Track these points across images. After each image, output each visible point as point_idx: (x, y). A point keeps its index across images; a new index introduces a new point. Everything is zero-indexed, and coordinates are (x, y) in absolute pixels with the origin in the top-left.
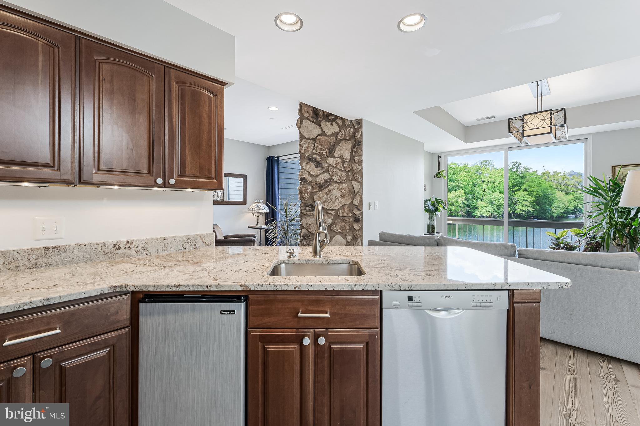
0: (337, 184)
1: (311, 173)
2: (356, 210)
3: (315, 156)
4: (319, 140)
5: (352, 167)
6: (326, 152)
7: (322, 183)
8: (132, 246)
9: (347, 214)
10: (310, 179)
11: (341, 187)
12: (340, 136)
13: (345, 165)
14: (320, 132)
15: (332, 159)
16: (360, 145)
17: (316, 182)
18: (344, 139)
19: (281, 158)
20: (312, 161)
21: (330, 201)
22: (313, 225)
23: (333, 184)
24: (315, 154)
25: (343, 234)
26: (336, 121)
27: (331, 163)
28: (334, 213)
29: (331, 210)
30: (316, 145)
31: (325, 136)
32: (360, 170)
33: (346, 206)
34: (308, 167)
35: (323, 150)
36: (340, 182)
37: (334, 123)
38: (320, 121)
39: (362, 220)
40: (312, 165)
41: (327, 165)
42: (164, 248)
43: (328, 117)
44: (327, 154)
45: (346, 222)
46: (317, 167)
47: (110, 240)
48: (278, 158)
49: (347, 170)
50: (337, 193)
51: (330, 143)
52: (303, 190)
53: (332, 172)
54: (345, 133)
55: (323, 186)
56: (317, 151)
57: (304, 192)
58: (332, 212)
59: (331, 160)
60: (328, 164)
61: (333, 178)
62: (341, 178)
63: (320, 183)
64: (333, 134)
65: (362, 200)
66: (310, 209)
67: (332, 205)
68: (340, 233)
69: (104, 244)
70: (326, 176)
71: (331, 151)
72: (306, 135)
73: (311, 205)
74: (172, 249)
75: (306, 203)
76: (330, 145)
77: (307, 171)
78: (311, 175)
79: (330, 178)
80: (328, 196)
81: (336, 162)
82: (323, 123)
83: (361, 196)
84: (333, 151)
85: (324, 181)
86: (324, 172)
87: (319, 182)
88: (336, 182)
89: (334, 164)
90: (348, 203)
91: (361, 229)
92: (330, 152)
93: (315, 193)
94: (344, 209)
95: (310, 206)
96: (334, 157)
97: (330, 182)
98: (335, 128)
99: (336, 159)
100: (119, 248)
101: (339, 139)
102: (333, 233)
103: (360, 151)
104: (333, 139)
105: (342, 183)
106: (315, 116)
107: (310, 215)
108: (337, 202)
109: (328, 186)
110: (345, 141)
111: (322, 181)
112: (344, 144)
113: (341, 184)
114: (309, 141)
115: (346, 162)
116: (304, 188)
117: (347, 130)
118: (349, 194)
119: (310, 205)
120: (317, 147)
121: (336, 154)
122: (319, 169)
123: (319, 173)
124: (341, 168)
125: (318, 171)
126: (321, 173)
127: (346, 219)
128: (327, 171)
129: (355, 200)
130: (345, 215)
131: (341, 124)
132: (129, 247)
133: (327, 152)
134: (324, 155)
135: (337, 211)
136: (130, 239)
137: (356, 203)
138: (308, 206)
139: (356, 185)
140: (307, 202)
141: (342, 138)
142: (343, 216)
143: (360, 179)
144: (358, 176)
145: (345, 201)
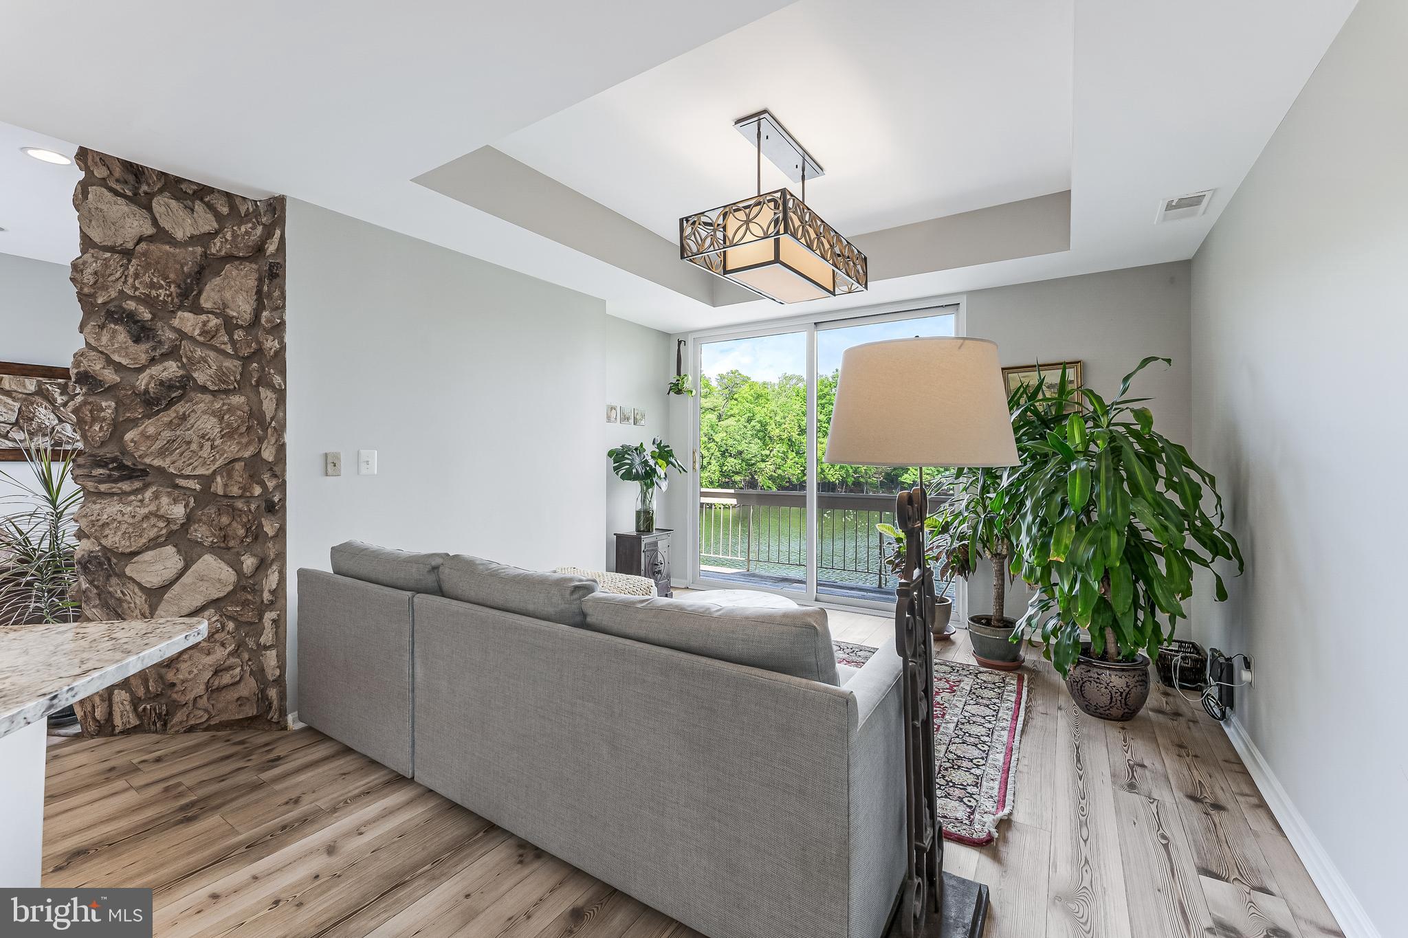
0: (208, 397)
1: (116, 358)
2: (268, 474)
3: (131, 305)
4: (145, 254)
5: (259, 343)
6: (171, 293)
7: (151, 390)
9: (244, 489)
10: (110, 376)
11: (217, 405)
12: (216, 247)
13: (236, 337)
14: (149, 230)
15: (190, 315)
16: (277, 275)
17: (133, 387)
18: (230, 258)
20: (120, 321)
21: (184, 447)
22: (116, 524)
23: (192, 394)
24: (130, 298)
25: (232, 550)
26: (206, 200)
27: (187, 329)
28: (198, 487)
29: (188, 477)
30: (132, 271)
31: (169, 243)
32: (276, 353)
33: (239, 466)
34: (106, 340)
35: (161, 287)
36: (216, 388)
37: (199, 206)
38: (150, 196)
39: (284, 507)
40: (121, 333)
41: (171, 335)
43: (173, 185)
44: (173, 299)
45: (234, 512)
46: (137, 341)
49: (245, 352)
50: (209, 425)
51: (182, 267)
52: (86, 413)
53: (189, 359)
54: (234, 235)
55: (157, 401)
56: (136, 289)
57: (88, 419)
58: (192, 484)
59: (187, 321)
60: (178, 331)
61: (195, 375)
62: (221, 376)
63: (146, 391)
64: (193, 240)
65: (284, 445)
66: (110, 476)
67: (191, 461)
68: (212, 549)
70: (170, 369)
71: (189, 296)
72: (96, 236)
73: (114, 460)
75: (94, 456)
76: (183, 272)
77: (102, 353)
78: (119, 367)
79: (182, 376)
80: (178, 433)
81: (205, 325)
82: (161, 204)
83: (281, 429)
84: (195, 293)
85: (162, 383)
86: (165, 356)
87: (143, 387)
88: (204, 389)
89: (197, 332)
90: (247, 454)
91: (281, 532)
92: (184, 295)
93: (134, 422)
94: (230, 476)
95: (111, 466)
96: (197, 309)
97: (184, 387)
98: (206, 223)
99: (204, 317)
101: (214, 255)
102: (194, 550)
103: (277, 294)
104: (194, 253)
105: (227, 392)
106: (131, 179)
107: (113, 494)
108: (206, 452)
109: (180, 398)
110: (237, 263)
111: (154, 385)
112: (234, 273)
113: (224, 397)
114: (108, 255)
115: (241, 327)
116: (89, 407)
117: (243, 229)
118: (249, 428)
119: (113, 462)
120: (136, 276)
121: (205, 302)
122: (144, 347)
123: (143, 358)
124: (223, 346)
125: (141, 352)
126: (153, 361)
127: (240, 504)
128: (173, 353)
129: (263, 446)
130: (235, 491)
131: (225, 210)
133: (174, 294)
134: (165, 302)
135: (207, 480)
137: (268, 455)
138: (105, 466)
139: (268, 399)
140: (101, 452)
141: (223, 253)
142: (226, 496)
143: (277, 380)
144: (272, 371)
145: (237, 449)
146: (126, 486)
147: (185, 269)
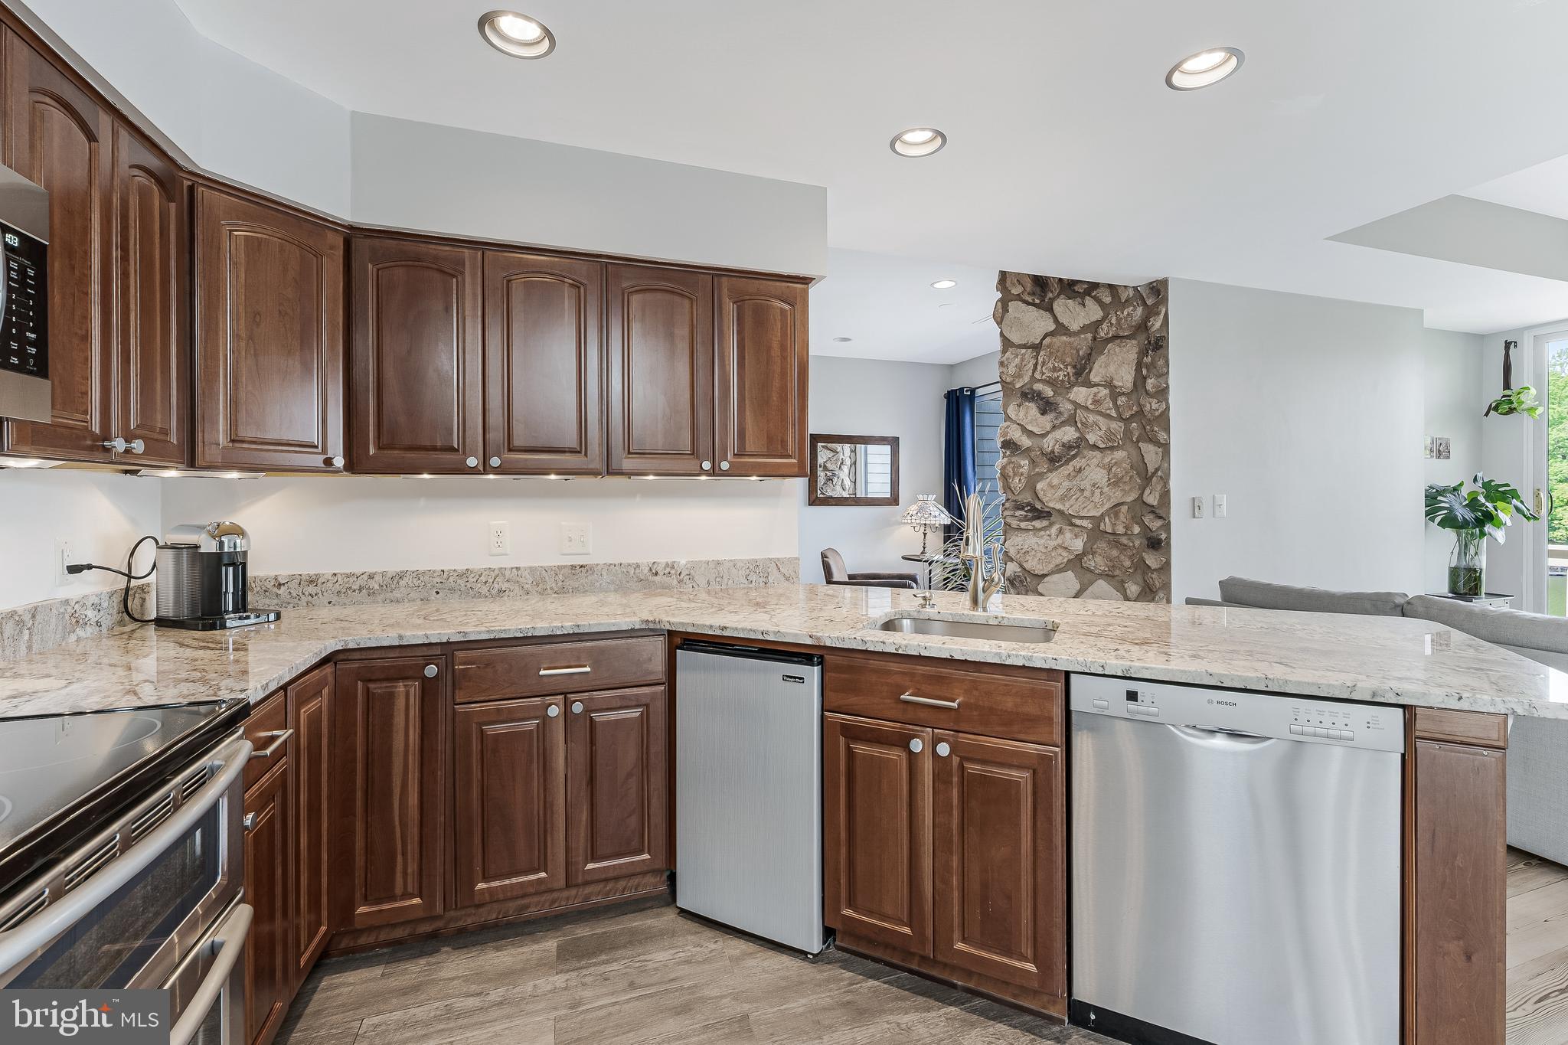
0: (1097, 453)
1: (1030, 428)
2: (1151, 516)
3: (1038, 387)
4: (1049, 346)
5: (1140, 405)
6: (1068, 373)
7: (1056, 450)
8: (673, 572)
9: (1127, 528)
10: (1026, 442)
11: (1107, 460)
12: (1103, 332)
13: (1119, 403)
14: (1052, 327)
15: (1083, 389)
16: (1161, 346)
17: (1041, 449)
18: (1116, 337)
19: (979, 392)
20: (1032, 399)
21: (1079, 494)
22: (1033, 553)
23: (1085, 452)
24: (1039, 381)
25: (1117, 578)
26: (1095, 293)
27: (1081, 400)
28: (1090, 526)
29: (1082, 518)
30: (1040, 360)
31: (1065, 334)
32: (1163, 413)
33: (1124, 508)
34: (1022, 414)
35: (1061, 369)
36: (1104, 446)
37: (1088, 301)
38: (1052, 300)
39: (1169, 544)
40: (1032, 408)
41: (1070, 406)
42: (718, 579)
43: (1070, 288)
44: (1069, 378)
45: (1123, 548)
46: (1043, 413)
47: (645, 559)
48: (973, 391)
49: (1127, 415)
50: (1099, 476)
51: (1078, 351)
52: (1010, 470)
53: (1083, 424)
54: (1119, 320)
55: (1060, 458)
56: (1043, 374)
57: (1011, 474)
58: (1086, 523)
59: (1080, 394)
60: (1074, 403)
61: (1087, 437)
62: (1110, 435)
63: (1053, 452)
64: (1084, 329)
65: (1169, 491)
66: (1026, 516)
67: (1086, 505)
68: (1108, 576)
69: (638, 566)
70: (1069, 434)
71: (1081, 372)
72: (1015, 338)
73: (1028, 504)
74: (731, 582)
75: (1015, 501)
76: (1079, 355)
77: (1018, 424)
78: (1030, 434)
79: (1078, 438)
80: (1074, 483)
81: (1095, 396)
82: (1059, 306)
83: (1165, 480)
84: (1087, 371)
85: (1064, 445)
86: (1063, 424)
87: (1050, 449)
88: (1095, 447)
89: (1090, 402)
90: (1129, 499)
91: (1166, 567)
92: (1078, 374)
93: (1041, 476)
94: (1116, 515)
95: (1026, 509)
96: (1089, 384)
97: (1078, 447)
98: (1094, 312)
99: (1095, 389)
100: (657, 574)
101: (1102, 337)
102: (1089, 576)
103: (1161, 362)
104: (1086, 339)
105: (1112, 448)
106: (1038, 290)
107: (1028, 530)
108: (1097, 498)
109: (1074, 457)
110: (1118, 341)
111: (1057, 446)
112: (1117, 349)
113: (1109, 452)
114: (1024, 351)
115: (1123, 394)
116: (1013, 466)
117: (1125, 313)
118: (1131, 477)
119: (1027, 506)
120: (1044, 363)
121: (1094, 378)
122: (1050, 417)
123: (1048, 426)
124: (1108, 412)
125: (1046, 421)
126: (1054, 428)
127: (1124, 540)
128: (1072, 421)
129: (1147, 491)
130: (1120, 530)
131: (1108, 300)
132: (669, 573)
133: (1071, 374)
134: (1063, 381)
135: (1097, 520)
136: (670, 561)
137: (1152, 499)
138: (1022, 508)
139: (1150, 453)
140: (1019, 498)
141: (1110, 335)
142: (1114, 534)
143: (1162, 436)
144: (1156, 429)
145: (1120, 495)
146: (1038, 524)
147: (1081, 353)
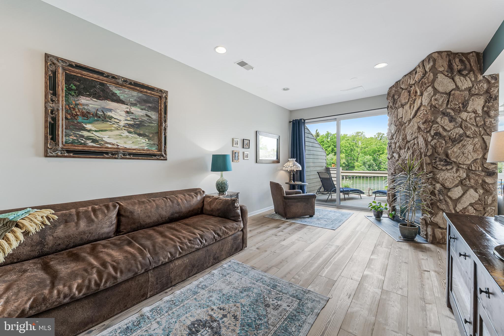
0: (470, 139)
1: (446, 127)
2: (489, 164)
3: (448, 111)
4: (454, 94)
5: (484, 122)
6: (460, 106)
10: (444, 133)
11: (474, 142)
12: (473, 91)
13: (477, 120)
14: (455, 87)
15: (466, 113)
16: (496, 100)
17: (450, 136)
18: (477, 94)
20: (447, 116)
22: (449, 179)
23: (466, 139)
24: (448, 108)
26: (468, 76)
27: (464, 118)
28: (467, 168)
29: (464, 164)
30: (450, 100)
31: (459, 91)
33: (478, 161)
34: (442, 122)
35: (457, 105)
36: (473, 136)
37: (467, 78)
38: (454, 76)
39: (497, 174)
40: (446, 119)
41: (460, 120)
43: (461, 72)
45: (478, 176)
46: (451, 121)
48: (304, 120)
49: (479, 125)
50: (470, 148)
52: (438, 145)
53: (465, 127)
54: (478, 88)
55: (456, 141)
56: (451, 106)
57: (438, 147)
58: (464, 167)
59: (463, 115)
60: (462, 119)
61: (467, 132)
62: (474, 133)
63: (455, 138)
64: (465, 89)
66: (444, 164)
67: (465, 159)
68: (473, 187)
70: (460, 131)
71: (464, 106)
72: (440, 89)
73: (444, 159)
75: (440, 158)
76: (464, 100)
77: (441, 126)
78: (446, 130)
79: (463, 133)
80: (462, 151)
81: (470, 117)
82: (457, 78)
84: (467, 106)
86: (458, 127)
87: (454, 136)
88: (468, 137)
89: (468, 119)
90: (480, 157)
91: (495, 183)
93: (449, 148)
94: (476, 163)
95: (443, 161)
97: (463, 136)
98: (469, 83)
99: (469, 114)
101: (472, 94)
102: (466, 188)
103: (496, 106)
104: (467, 93)
106: (449, 71)
107: (445, 170)
108: (469, 157)
109: (462, 140)
110: (478, 96)
111: (457, 136)
112: (478, 99)
113: (474, 139)
114: (443, 95)
115: (479, 116)
116: (439, 143)
117: (481, 85)
118: (480, 149)
120: (452, 101)
121: (469, 109)
122: (453, 124)
123: (452, 127)
124: (473, 123)
125: (451, 125)
126: (455, 128)
128: (461, 126)
131: (473, 79)
133: (461, 107)
134: (458, 109)
135: (469, 165)
138: (442, 161)
141: (475, 93)
142: (475, 171)
144: (492, 130)
145: (476, 156)
146: (448, 167)
147: (466, 99)
